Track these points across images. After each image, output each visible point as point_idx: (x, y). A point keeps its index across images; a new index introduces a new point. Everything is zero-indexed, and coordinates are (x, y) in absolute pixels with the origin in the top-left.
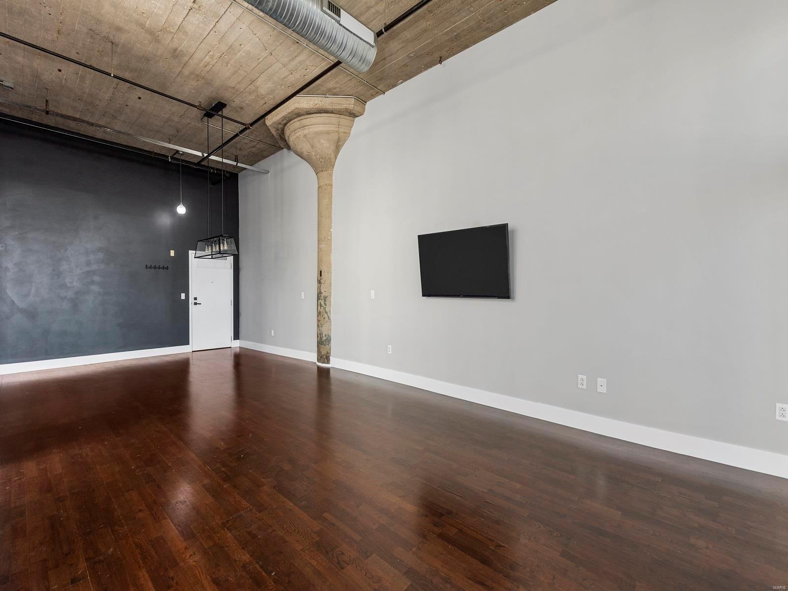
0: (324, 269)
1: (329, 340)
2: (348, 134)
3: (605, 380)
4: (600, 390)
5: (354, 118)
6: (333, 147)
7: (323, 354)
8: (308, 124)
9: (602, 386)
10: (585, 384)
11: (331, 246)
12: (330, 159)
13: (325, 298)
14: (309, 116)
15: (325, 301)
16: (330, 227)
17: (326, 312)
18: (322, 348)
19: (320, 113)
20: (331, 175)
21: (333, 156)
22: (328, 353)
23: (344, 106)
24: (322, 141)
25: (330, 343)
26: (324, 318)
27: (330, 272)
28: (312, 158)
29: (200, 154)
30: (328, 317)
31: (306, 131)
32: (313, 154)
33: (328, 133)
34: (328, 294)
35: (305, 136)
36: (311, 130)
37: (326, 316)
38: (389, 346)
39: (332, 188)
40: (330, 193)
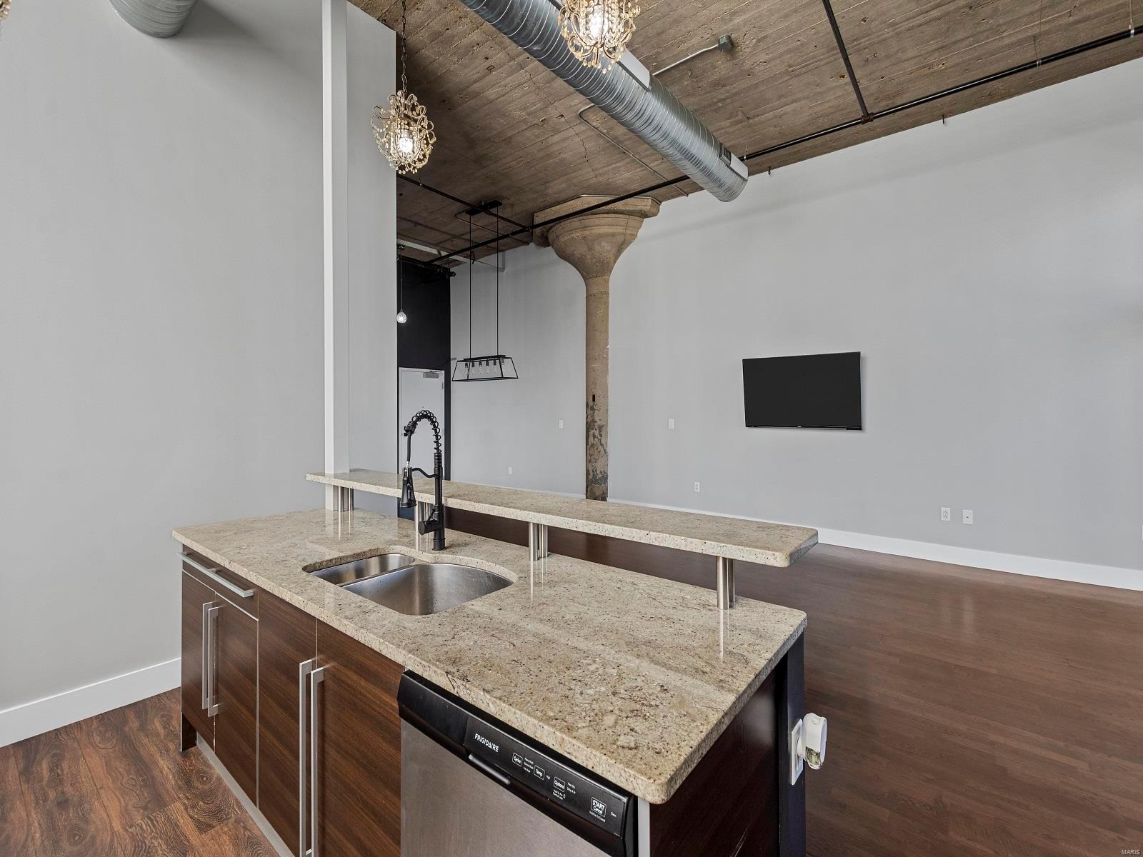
0: (598, 393)
1: (605, 478)
2: (634, 236)
3: (971, 511)
4: (965, 521)
5: (641, 219)
6: (614, 251)
7: (597, 494)
8: (591, 225)
9: (968, 516)
10: (949, 517)
11: (607, 365)
12: (608, 263)
13: (600, 428)
14: (593, 216)
15: (600, 431)
16: (607, 343)
17: (602, 445)
18: (596, 488)
19: (608, 213)
20: (607, 282)
21: (612, 260)
22: (604, 494)
23: (639, 208)
24: (604, 244)
25: (607, 482)
26: (599, 452)
27: (606, 397)
28: (586, 261)
29: (435, 251)
30: (605, 450)
31: (587, 233)
32: (589, 257)
33: (613, 235)
34: (603, 423)
35: (584, 238)
36: (593, 231)
37: (601, 449)
38: (696, 483)
39: (608, 297)
40: (607, 303)
